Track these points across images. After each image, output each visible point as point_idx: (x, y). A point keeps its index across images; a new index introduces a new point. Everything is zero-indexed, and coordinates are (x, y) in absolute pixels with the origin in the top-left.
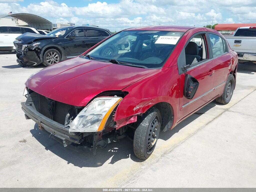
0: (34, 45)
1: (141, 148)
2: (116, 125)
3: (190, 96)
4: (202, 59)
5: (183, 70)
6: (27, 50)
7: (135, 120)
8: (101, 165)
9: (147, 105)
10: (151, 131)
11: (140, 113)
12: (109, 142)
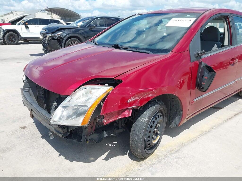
0: (57, 34)
1: (138, 147)
2: (104, 119)
3: (203, 88)
4: (223, 46)
5: (197, 57)
6: (50, 39)
7: (129, 114)
8: (94, 161)
9: (146, 97)
10: (151, 127)
11: (136, 106)
12: (106, 135)
